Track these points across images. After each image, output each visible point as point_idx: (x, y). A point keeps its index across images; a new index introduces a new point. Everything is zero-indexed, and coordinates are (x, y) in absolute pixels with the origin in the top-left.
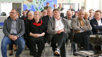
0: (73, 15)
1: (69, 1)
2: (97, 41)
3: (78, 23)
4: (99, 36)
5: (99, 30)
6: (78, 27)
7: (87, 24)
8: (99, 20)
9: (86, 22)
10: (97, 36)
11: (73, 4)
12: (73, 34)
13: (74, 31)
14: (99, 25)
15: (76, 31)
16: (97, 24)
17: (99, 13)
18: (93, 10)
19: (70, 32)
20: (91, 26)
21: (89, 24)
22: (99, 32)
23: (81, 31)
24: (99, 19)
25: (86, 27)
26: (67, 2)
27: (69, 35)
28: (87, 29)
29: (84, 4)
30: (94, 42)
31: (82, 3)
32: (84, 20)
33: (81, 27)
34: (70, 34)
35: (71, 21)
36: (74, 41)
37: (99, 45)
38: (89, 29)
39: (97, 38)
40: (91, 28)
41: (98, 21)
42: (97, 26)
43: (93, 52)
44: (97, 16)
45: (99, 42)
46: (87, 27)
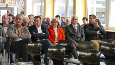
0: (11, 21)
1: (7, 5)
2: (36, 50)
3: (15, 30)
4: (38, 45)
5: (38, 38)
6: (15, 35)
7: (25, 31)
8: (39, 27)
9: (24, 29)
10: (36, 44)
11: (11, 8)
12: (10, 43)
13: (10, 39)
14: (39, 32)
15: (13, 39)
16: (36, 31)
17: (39, 19)
18: (33, 15)
19: (6, 41)
20: (30, 33)
21: (28, 31)
22: (39, 40)
23: (19, 40)
24: (39, 25)
25: (24, 35)
26: (4, 6)
27: (4, 44)
28: (26, 37)
29: (24, 8)
30: (32, 52)
31: (21, 7)
32: (22, 26)
33: (19, 34)
34: (6, 44)
35: (7, 27)
36: (10, 51)
37: (38, 54)
38: (27, 37)
39: (36, 46)
40: (31, 36)
41: (37, 28)
42: (37, 33)
43: (31, 63)
44: (37, 22)
45: (38, 51)
46: (26, 35)
